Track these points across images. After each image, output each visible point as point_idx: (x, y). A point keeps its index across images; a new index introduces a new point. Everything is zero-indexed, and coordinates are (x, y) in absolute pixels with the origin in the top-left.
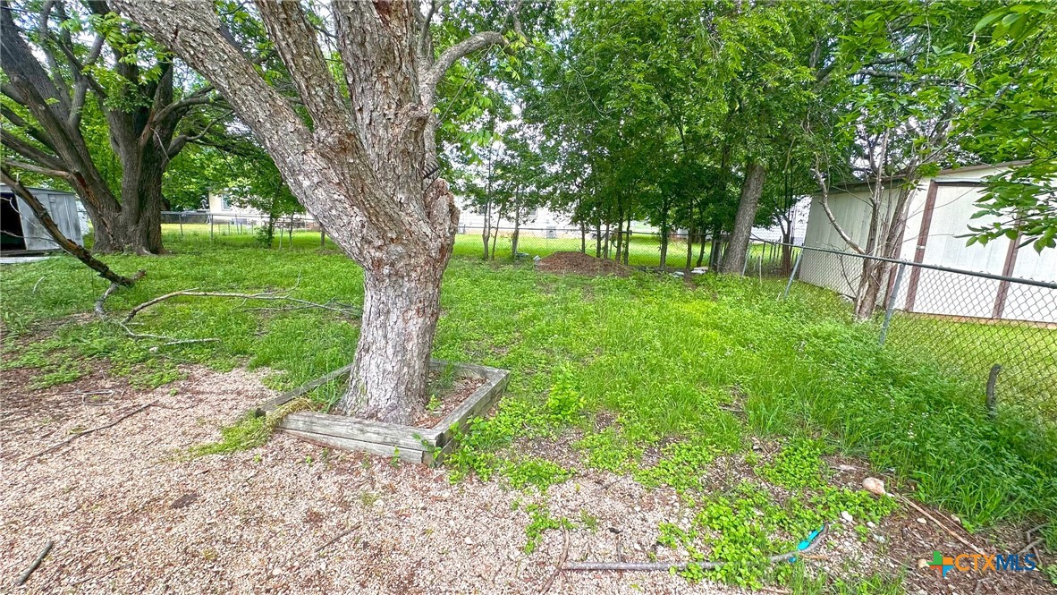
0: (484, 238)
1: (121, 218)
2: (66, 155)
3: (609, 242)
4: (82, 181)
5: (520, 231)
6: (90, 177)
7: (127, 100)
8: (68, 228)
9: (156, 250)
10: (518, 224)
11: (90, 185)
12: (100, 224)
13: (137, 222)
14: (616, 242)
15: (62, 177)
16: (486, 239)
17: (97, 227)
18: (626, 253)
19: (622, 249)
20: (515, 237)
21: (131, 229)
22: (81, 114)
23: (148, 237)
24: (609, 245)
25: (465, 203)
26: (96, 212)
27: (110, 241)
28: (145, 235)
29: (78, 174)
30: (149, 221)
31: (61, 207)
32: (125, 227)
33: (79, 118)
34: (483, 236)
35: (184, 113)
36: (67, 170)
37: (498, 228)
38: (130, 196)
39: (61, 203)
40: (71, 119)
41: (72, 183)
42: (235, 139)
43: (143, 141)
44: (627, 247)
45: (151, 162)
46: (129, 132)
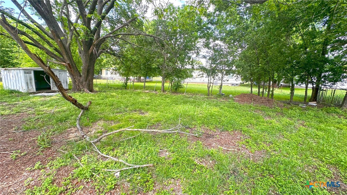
0: (208, 87)
1: (81, 80)
2: (66, 57)
3: (265, 90)
4: (70, 66)
5: (223, 85)
6: (72, 65)
7: (87, 36)
8: (64, 82)
9: (91, 90)
10: (222, 82)
11: (72, 68)
12: (74, 81)
13: (86, 81)
14: (267, 90)
15: (64, 65)
16: (209, 88)
17: (73, 82)
18: (273, 94)
19: (270, 93)
20: (221, 87)
21: (84, 83)
22: (71, 43)
23: (89, 86)
24: (265, 91)
25: (199, 73)
26: (73, 77)
27: (77, 87)
28: (88, 85)
29: (69, 64)
30: (90, 80)
31: (62, 75)
32: (82, 82)
33: (70, 44)
34: (208, 86)
35: (103, 41)
36: (65, 63)
37: (213, 83)
38: (84, 71)
39: (63, 74)
40: (67, 45)
41: (66, 67)
42: (116, 51)
43: (90, 51)
44: (273, 92)
45: (92, 59)
46: (86, 48)
